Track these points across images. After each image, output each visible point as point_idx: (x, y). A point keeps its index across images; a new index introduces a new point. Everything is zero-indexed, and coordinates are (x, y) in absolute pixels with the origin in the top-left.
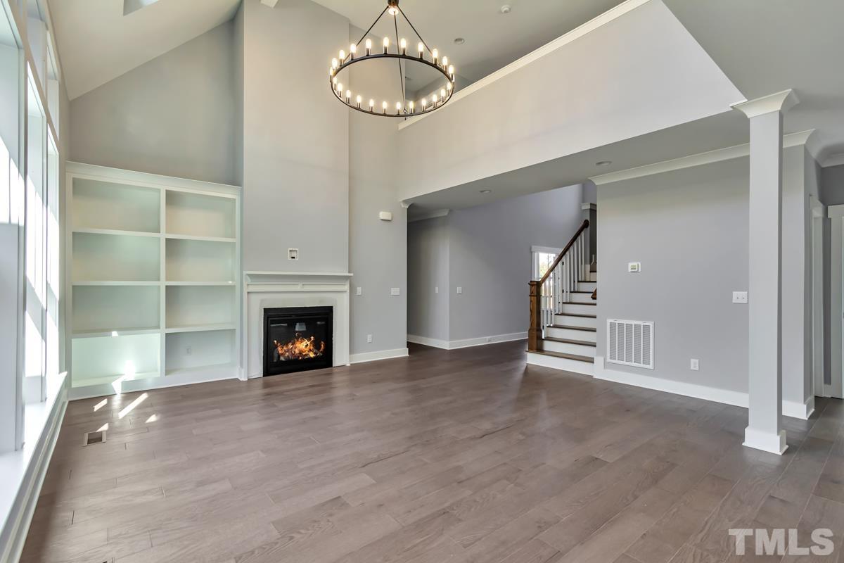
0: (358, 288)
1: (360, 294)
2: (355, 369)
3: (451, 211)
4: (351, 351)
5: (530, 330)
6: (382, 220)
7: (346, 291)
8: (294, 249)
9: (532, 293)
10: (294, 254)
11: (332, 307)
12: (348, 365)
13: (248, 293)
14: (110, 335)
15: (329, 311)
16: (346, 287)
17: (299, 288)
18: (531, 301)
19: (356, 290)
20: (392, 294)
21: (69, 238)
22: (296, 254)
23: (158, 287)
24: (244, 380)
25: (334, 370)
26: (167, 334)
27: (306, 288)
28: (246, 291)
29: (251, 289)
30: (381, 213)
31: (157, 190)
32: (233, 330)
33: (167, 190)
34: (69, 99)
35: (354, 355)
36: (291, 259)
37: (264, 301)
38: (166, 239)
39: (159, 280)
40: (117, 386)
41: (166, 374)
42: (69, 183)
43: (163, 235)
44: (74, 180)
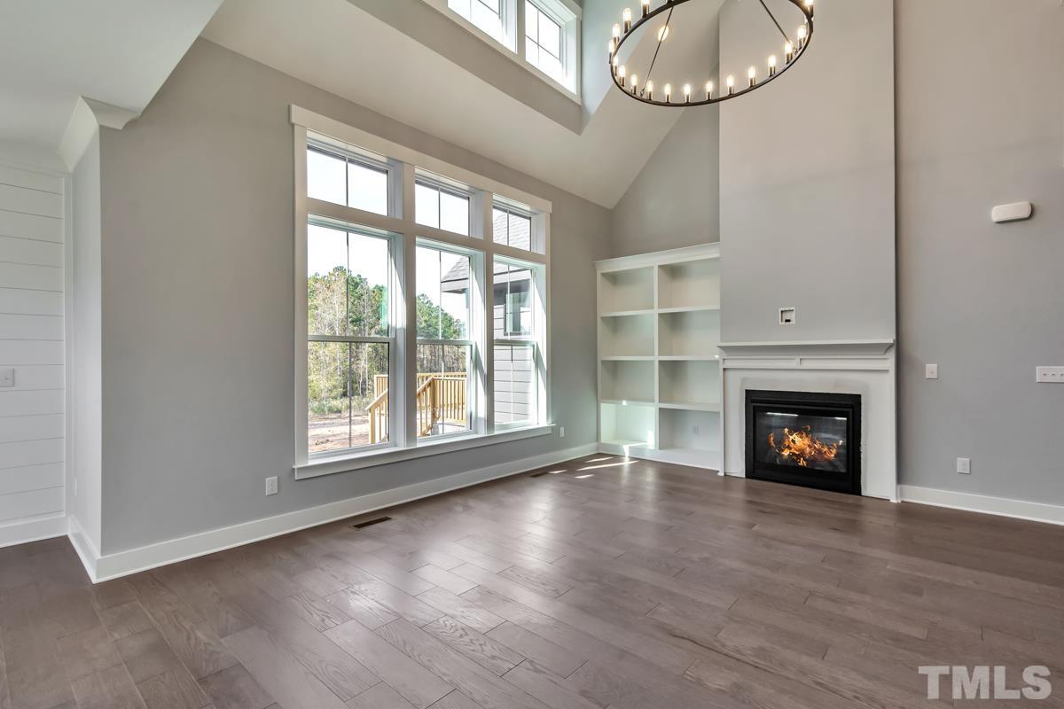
0: (929, 366)
1: (935, 376)
2: (907, 512)
4: (900, 479)
6: (998, 221)
7: (887, 371)
8: (787, 309)
10: (787, 316)
11: (859, 397)
12: (895, 501)
13: (724, 369)
14: (622, 403)
15: (853, 401)
16: (889, 363)
19: (924, 368)
20: (1038, 379)
21: (599, 321)
22: (792, 316)
23: (653, 361)
24: (721, 474)
25: (864, 501)
26: (660, 409)
27: (807, 365)
28: (722, 367)
29: (728, 364)
30: (996, 208)
31: (652, 268)
32: (719, 413)
33: (659, 266)
34: (609, 207)
35: (907, 488)
36: (784, 323)
37: (744, 380)
38: (659, 314)
39: (653, 355)
40: (626, 450)
41: (660, 449)
42: (599, 277)
43: (656, 311)
44: (603, 275)
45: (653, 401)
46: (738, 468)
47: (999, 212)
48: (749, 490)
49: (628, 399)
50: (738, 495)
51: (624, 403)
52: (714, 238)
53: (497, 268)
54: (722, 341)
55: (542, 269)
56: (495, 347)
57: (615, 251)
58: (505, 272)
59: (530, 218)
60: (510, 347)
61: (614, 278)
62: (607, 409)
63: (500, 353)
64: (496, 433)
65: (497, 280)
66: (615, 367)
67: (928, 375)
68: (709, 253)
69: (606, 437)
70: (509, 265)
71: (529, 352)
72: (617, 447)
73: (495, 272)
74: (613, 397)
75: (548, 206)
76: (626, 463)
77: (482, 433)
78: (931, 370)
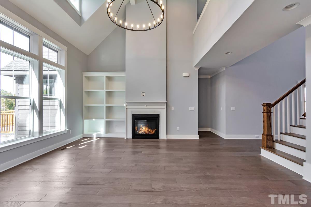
0: (172, 107)
1: (173, 109)
2: (169, 141)
3: (226, 67)
4: (167, 133)
5: (263, 134)
6: (184, 77)
7: (165, 108)
8: (143, 92)
9: (264, 111)
11: (159, 115)
12: (166, 139)
14: (93, 120)
15: (158, 116)
16: (165, 107)
17: (145, 107)
18: (264, 116)
19: (171, 108)
20: (190, 110)
21: (84, 93)
22: (144, 94)
23: (104, 106)
24: (126, 138)
25: (160, 140)
26: (106, 121)
27: (148, 107)
28: (126, 108)
29: (128, 107)
30: (184, 73)
31: (104, 76)
32: (125, 121)
33: (106, 76)
34: (87, 55)
35: (169, 135)
36: (142, 96)
37: (132, 111)
38: (106, 91)
39: (104, 104)
40: (94, 135)
41: (106, 133)
42: (84, 78)
43: (105, 90)
44: (85, 77)
45: (104, 119)
46: (130, 136)
47: (184, 74)
48: (133, 142)
49: (95, 118)
50: (130, 144)
51: (94, 120)
52: (123, 70)
53: (44, 68)
54: (126, 100)
55: (63, 72)
56: (43, 100)
57: (89, 69)
58: (47, 70)
59: (57, 52)
60: (49, 101)
61: (88, 78)
62: (86, 122)
63: (45, 103)
64: (44, 135)
65: (44, 73)
66: (89, 108)
67: (172, 109)
68: (122, 74)
69: (86, 132)
70: (49, 68)
71: (57, 103)
72: (91, 135)
73: (43, 70)
74: (89, 118)
75: (66, 48)
76: (95, 140)
77: (37, 136)
78: (173, 108)
